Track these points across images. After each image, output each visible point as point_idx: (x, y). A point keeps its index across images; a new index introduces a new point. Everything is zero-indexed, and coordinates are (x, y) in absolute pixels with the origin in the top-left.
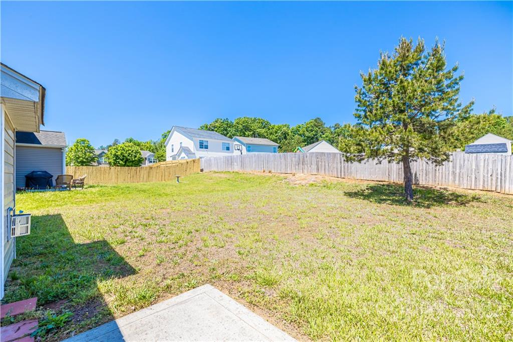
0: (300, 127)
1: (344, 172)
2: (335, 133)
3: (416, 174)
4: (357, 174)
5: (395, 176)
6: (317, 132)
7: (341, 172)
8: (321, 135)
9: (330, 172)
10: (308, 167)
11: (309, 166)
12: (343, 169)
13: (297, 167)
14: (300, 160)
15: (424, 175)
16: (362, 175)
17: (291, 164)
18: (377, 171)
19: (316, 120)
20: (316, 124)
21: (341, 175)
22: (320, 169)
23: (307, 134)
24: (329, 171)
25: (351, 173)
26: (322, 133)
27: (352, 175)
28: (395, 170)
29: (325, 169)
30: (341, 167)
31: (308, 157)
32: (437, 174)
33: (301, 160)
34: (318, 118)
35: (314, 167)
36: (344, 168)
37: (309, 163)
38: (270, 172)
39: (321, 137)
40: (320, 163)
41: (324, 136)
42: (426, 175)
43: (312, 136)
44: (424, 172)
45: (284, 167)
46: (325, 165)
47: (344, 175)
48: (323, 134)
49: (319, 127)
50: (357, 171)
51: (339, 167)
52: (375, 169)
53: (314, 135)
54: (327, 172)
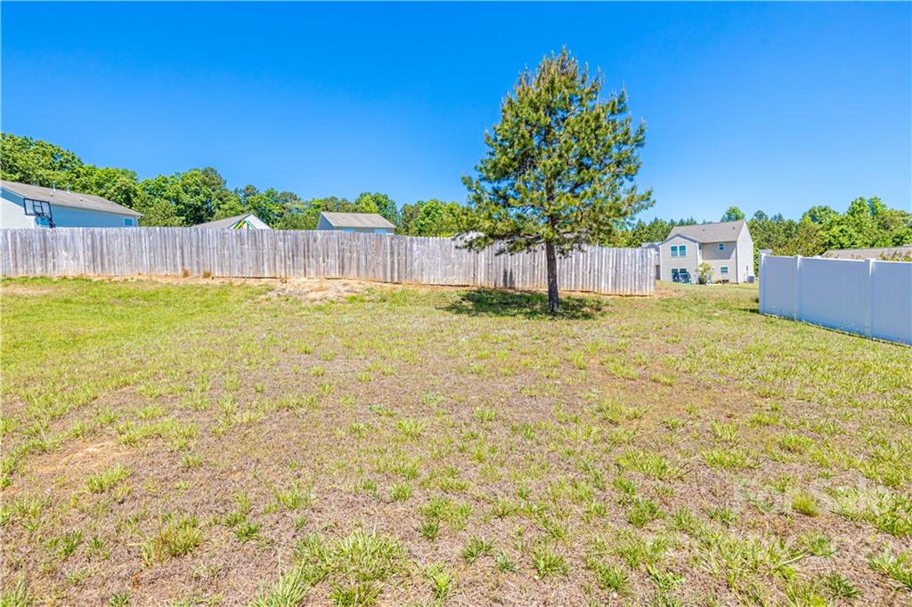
0: (165, 182)
1: (399, 272)
2: (248, 203)
3: (511, 273)
4: (422, 276)
5: (483, 275)
6: (209, 196)
7: (392, 272)
8: (218, 204)
9: (371, 273)
10: (317, 262)
11: (321, 259)
12: (396, 266)
13: (289, 262)
14: (297, 246)
15: (521, 274)
16: (432, 277)
17: (272, 256)
18: (456, 268)
19: (206, 171)
20: (207, 180)
21: (392, 278)
22: (347, 267)
23: (186, 198)
24: (366, 271)
25: (412, 273)
26: (221, 199)
27: (415, 276)
28: (483, 266)
29: (358, 267)
30: (392, 263)
31: (318, 242)
32: (536, 272)
33: (301, 248)
34: (212, 170)
35: (333, 262)
36: (399, 264)
37: (321, 254)
38: (207, 275)
39: (220, 209)
40: (348, 254)
41: (226, 206)
42: (523, 273)
43: (200, 204)
44: (521, 269)
45: (250, 263)
46: (359, 259)
47: (399, 277)
48: (224, 203)
49: (213, 187)
50: (422, 270)
51: (389, 263)
52: (454, 266)
53: (203, 203)
54: (362, 272)
